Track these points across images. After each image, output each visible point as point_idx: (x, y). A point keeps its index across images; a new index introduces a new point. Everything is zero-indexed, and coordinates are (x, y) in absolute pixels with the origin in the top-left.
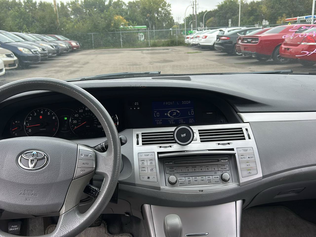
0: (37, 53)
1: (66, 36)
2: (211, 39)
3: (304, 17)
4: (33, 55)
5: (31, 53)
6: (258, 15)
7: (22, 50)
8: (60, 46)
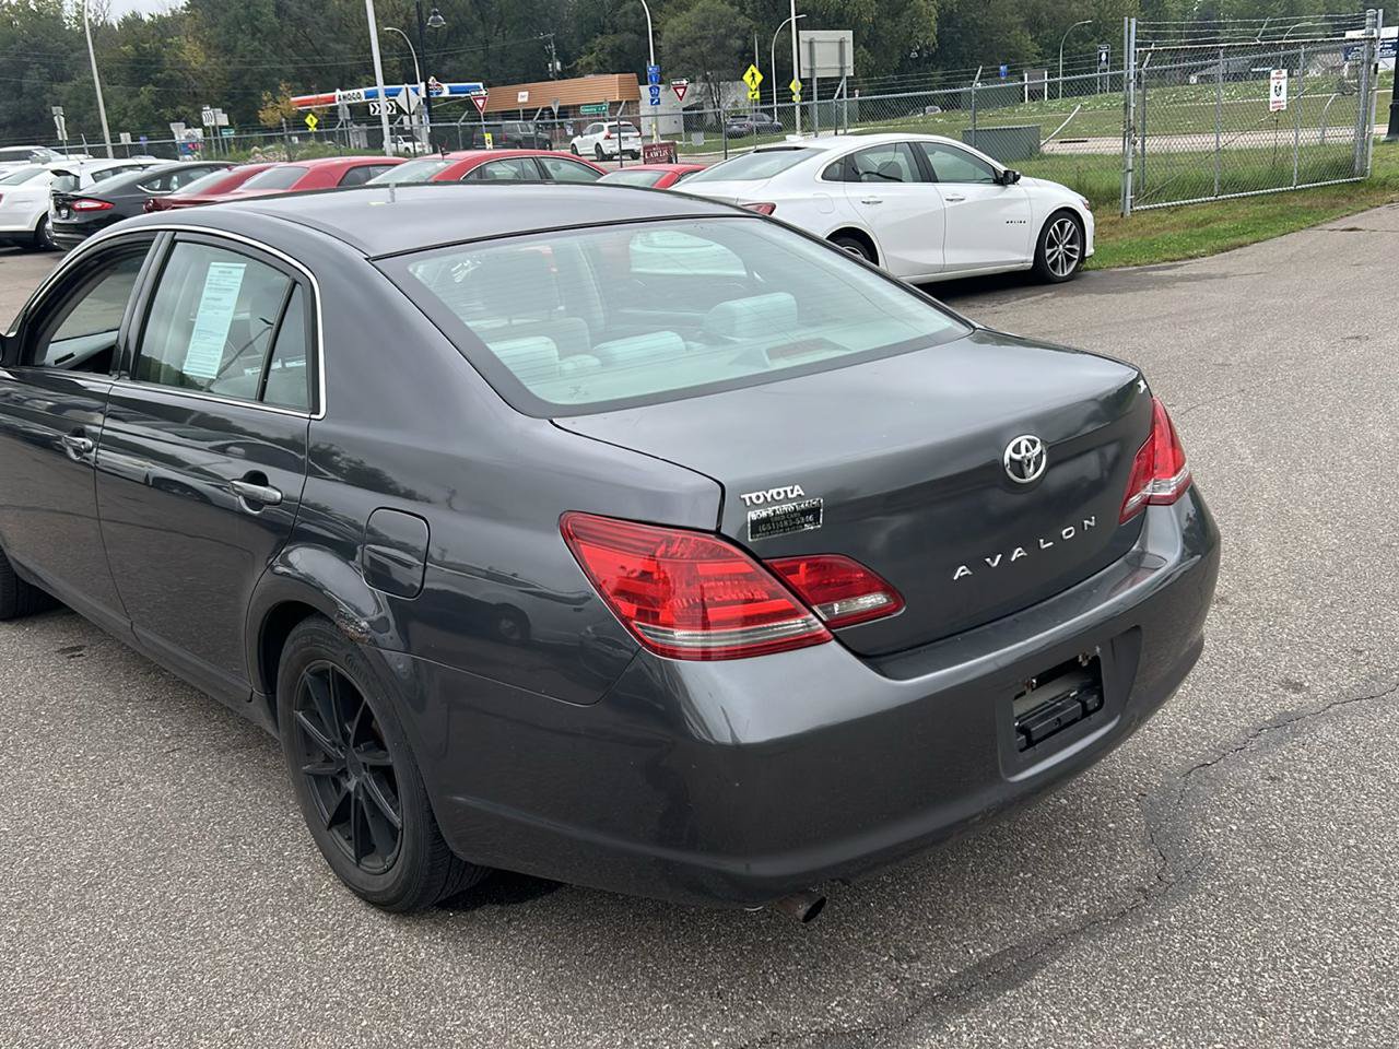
2: (19, 207)
3: (362, 91)
6: (171, 82)
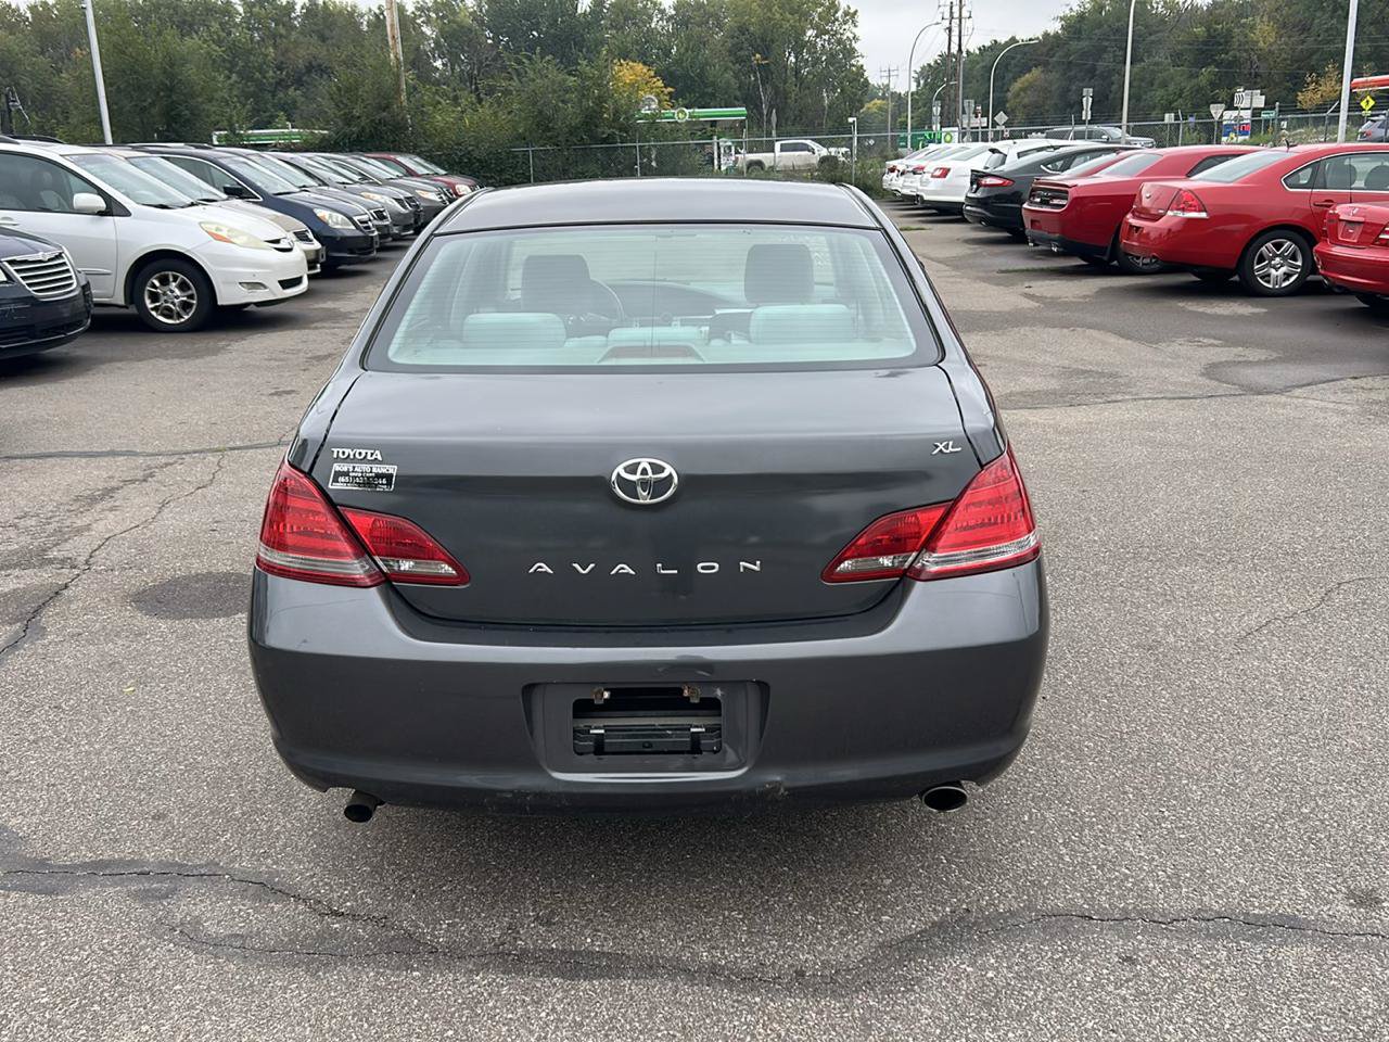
0: (368, 228)
1: (430, 159)
2: (957, 182)
4: (359, 233)
5: (353, 227)
7: (327, 217)
8: (420, 197)
